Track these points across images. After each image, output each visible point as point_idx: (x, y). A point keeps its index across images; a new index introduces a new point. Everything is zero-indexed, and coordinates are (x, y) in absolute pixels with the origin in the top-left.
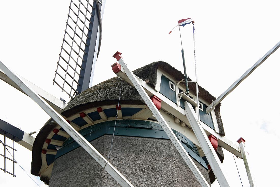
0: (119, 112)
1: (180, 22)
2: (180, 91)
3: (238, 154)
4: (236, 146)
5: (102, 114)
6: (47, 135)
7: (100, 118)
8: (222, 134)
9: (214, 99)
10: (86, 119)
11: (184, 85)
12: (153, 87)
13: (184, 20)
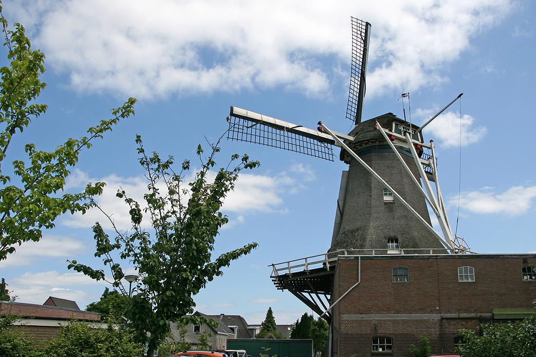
0: (377, 142)
2: (403, 128)
7: (369, 144)
8: (422, 141)
11: (405, 125)
12: (391, 131)
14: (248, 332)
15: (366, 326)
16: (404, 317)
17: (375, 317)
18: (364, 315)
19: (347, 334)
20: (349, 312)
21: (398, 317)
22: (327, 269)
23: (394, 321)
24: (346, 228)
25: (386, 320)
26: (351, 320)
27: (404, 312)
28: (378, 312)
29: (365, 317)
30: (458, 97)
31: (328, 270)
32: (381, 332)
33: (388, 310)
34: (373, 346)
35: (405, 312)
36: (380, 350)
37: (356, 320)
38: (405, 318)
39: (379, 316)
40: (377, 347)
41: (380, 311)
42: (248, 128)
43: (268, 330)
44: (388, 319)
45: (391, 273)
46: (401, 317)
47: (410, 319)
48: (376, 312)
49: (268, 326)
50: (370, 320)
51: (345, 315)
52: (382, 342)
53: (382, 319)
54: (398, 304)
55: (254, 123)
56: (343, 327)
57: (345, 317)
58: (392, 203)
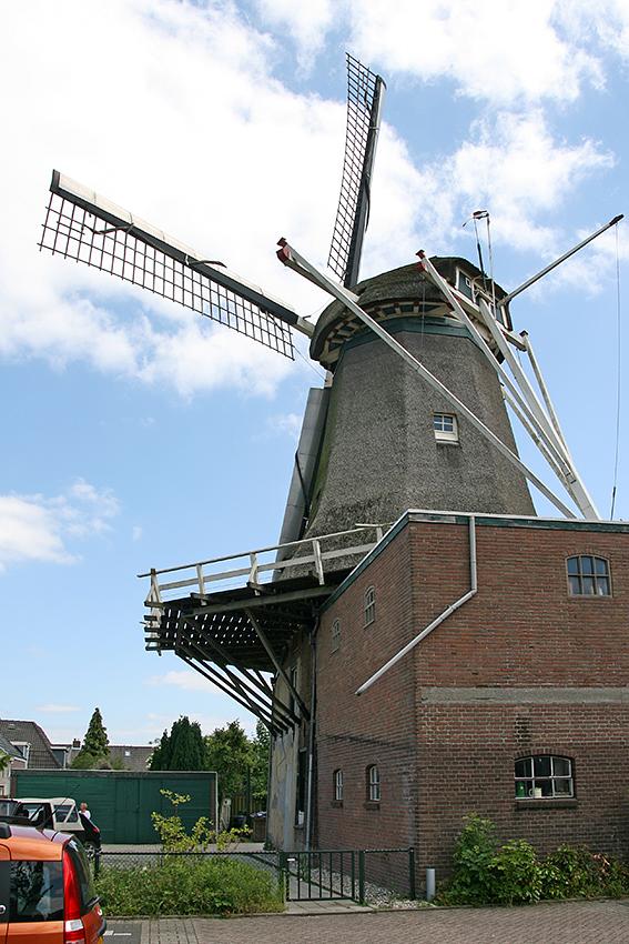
0: (416, 309)
1: (475, 214)
2: (475, 287)
3: (522, 347)
4: (520, 340)
5: (398, 310)
6: (336, 325)
7: (395, 312)
8: (510, 329)
9: (506, 294)
10: (380, 313)
11: (480, 282)
12: (453, 285)
13: (479, 213)
14: (51, 756)
15: (497, 722)
16: (601, 695)
17: (523, 697)
18: (491, 692)
19: (442, 749)
20: (446, 682)
21: (587, 696)
22: (318, 581)
23: (577, 709)
24: (338, 500)
25: (554, 705)
26: (452, 705)
27: (604, 681)
28: (530, 683)
29: (493, 695)
30: (611, 224)
31: (322, 582)
32: (540, 740)
33: (560, 677)
34: (517, 782)
35: (606, 683)
36: (538, 793)
37: (465, 706)
38: (607, 700)
39: (535, 693)
40: (529, 785)
41: (534, 679)
42: (95, 232)
43: (94, 754)
44: (558, 702)
45: (562, 568)
46: (595, 695)
47: (620, 702)
48: (525, 681)
49: (93, 746)
50: (508, 706)
51: (433, 689)
52: (542, 769)
53: (541, 702)
54: (585, 658)
55: (110, 226)
56: (426, 728)
57: (432, 696)
58: (455, 447)
